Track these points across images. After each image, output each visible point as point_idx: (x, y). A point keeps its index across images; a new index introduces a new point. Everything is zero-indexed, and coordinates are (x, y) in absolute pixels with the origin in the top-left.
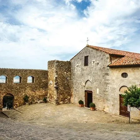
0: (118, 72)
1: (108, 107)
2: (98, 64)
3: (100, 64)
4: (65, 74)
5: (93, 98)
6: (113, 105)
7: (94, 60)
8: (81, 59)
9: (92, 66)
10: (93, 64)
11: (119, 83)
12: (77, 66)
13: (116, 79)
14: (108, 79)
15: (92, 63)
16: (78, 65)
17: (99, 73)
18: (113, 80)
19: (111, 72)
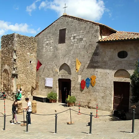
0: (112, 50)
1: (95, 100)
2: (81, 39)
3: (84, 39)
4: (27, 55)
5: (72, 88)
6: (103, 97)
7: (75, 35)
8: (53, 34)
9: (72, 43)
10: (73, 41)
11: (114, 65)
12: (47, 44)
13: (109, 60)
14: (96, 60)
15: (72, 38)
16: (48, 42)
17: (82, 53)
18: (105, 62)
19: (101, 50)
